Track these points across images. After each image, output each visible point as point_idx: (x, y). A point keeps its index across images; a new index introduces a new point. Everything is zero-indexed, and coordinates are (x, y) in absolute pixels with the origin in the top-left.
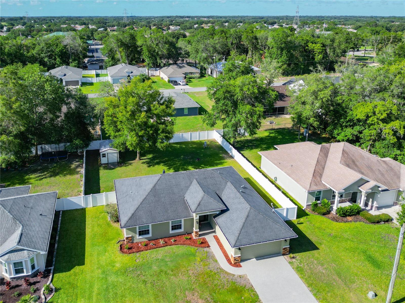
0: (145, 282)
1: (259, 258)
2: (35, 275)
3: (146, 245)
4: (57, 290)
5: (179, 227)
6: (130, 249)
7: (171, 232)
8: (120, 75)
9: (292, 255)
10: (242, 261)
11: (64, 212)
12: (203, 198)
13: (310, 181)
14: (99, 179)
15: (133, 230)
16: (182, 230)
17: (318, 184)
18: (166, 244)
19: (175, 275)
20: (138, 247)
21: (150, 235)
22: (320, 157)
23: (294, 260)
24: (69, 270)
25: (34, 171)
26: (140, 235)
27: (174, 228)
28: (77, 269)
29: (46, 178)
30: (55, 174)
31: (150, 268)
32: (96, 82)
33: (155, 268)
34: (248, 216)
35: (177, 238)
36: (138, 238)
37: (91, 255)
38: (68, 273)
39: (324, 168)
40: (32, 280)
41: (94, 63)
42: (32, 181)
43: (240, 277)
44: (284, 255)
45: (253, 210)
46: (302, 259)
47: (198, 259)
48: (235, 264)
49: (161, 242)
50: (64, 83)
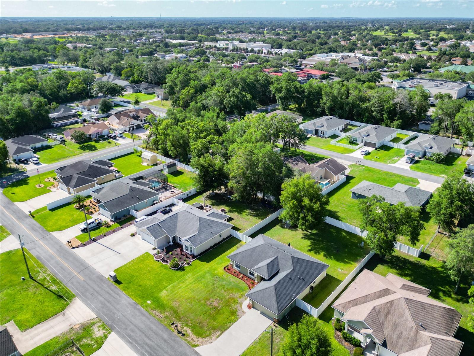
0: (214, 284)
1: (263, 313)
2: (191, 255)
3: (235, 273)
4: (191, 265)
5: (253, 275)
6: (228, 269)
7: (248, 275)
8: (416, 148)
9: (277, 325)
10: (253, 307)
11: (233, 237)
13: (343, 302)
14: (269, 230)
16: (253, 277)
17: (345, 308)
18: (242, 278)
19: (225, 291)
20: (232, 272)
21: (240, 270)
22: (373, 295)
23: (275, 327)
24: (202, 261)
25: (251, 209)
26: (236, 266)
27: (251, 274)
28: (205, 263)
29: (251, 215)
30: (255, 216)
31: (223, 281)
33: (224, 283)
34: (267, 288)
35: (248, 279)
37: (214, 262)
38: (200, 262)
39: (364, 303)
40: (188, 256)
42: (244, 214)
43: (243, 311)
44: (274, 322)
45: (273, 288)
46: (279, 330)
47: (242, 293)
48: (249, 307)
49: (241, 276)
50: (364, 143)
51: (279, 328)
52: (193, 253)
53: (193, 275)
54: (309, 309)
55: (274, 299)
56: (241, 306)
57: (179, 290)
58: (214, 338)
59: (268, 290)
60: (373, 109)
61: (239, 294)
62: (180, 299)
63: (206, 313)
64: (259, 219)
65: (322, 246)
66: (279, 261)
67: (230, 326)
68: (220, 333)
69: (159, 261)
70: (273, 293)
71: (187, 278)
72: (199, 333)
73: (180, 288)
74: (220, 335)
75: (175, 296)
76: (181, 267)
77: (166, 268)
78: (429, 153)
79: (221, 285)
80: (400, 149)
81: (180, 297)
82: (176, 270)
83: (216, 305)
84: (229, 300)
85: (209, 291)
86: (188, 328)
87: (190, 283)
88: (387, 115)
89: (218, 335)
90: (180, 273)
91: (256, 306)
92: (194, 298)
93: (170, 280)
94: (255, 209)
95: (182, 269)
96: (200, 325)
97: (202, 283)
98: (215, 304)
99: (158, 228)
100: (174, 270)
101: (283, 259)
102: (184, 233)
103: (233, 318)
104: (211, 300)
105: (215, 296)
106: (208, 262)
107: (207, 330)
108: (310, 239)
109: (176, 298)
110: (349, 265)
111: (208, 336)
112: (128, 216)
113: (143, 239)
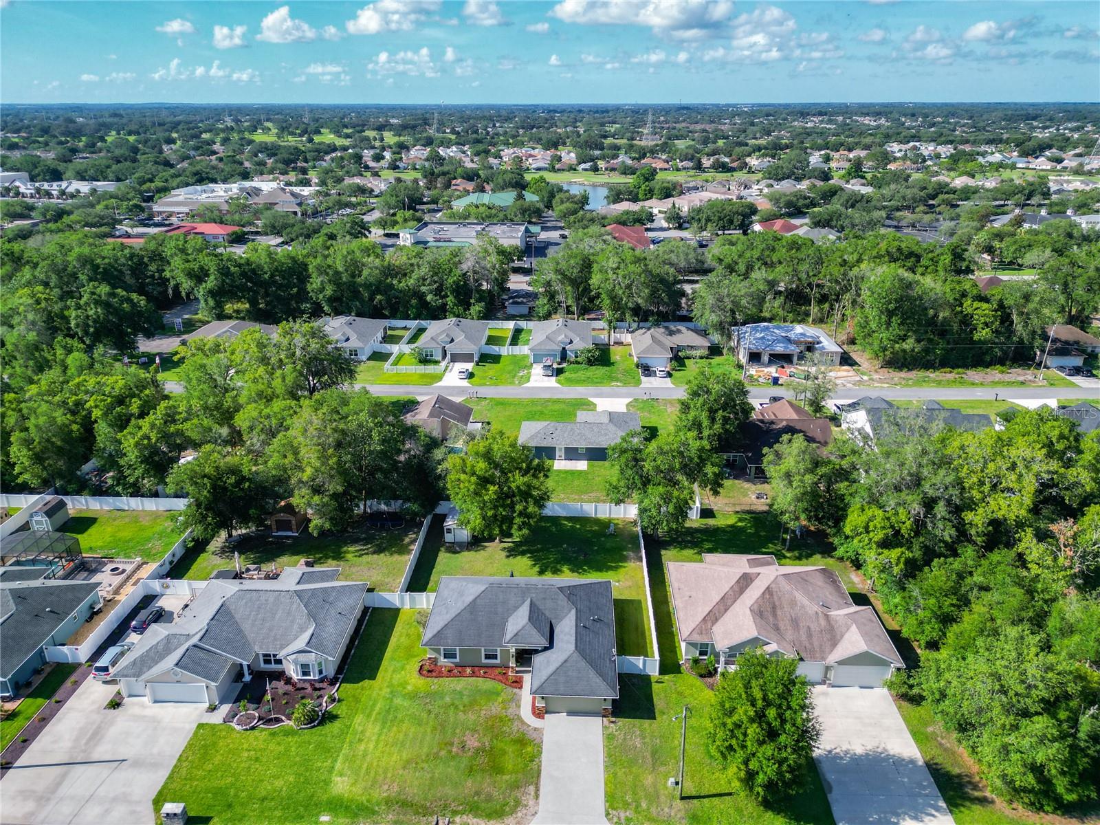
0: (430, 712)
1: (571, 713)
2: (322, 680)
3: (449, 671)
4: (340, 701)
5: (495, 657)
6: (429, 671)
7: (484, 661)
9: (613, 719)
10: (547, 713)
11: (374, 608)
12: (523, 627)
13: (694, 626)
14: (433, 567)
15: (438, 651)
16: (498, 661)
17: (705, 632)
18: (474, 675)
19: (464, 712)
20: (440, 672)
21: (457, 660)
22: (730, 592)
23: (612, 725)
24: (358, 682)
26: (445, 657)
27: (487, 657)
28: (366, 683)
29: (367, 554)
30: (380, 550)
31: (442, 698)
32: (506, 356)
33: (447, 699)
34: (565, 661)
35: (489, 671)
36: (442, 661)
37: (386, 670)
38: (356, 685)
39: (726, 610)
40: (317, 685)
41: (519, 300)
43: (535, 729)
44: (604, 716)
45: (576, 655)
46: (624, 726)
47: (500, 700)
48: (539, 714)
49: (469, 670)
50: (449, 356)
51: (622, 722)
52: (324, 674)
53: (369, 716)
54: (641, 666)
55: (592, 673)
56: (523, 723)
57: (368, 759)
58: (531, 803)
59: (568, 664)
60: (423, 289)
61: (496, 704)
62: (389, 775)
63: (471, 767)
64: (391, 554)
65: (552, 557)
66: (541, 607)
67: (539, 766)
68: (532, 789)
69: (253, 728)
70: (583, 663)
71: (360, 728)
72: (496, 812)
73: (364, 756)
74: (537, 790)
75: (372, 774)
76: (323, 715)
77: (289, 733)
78: (571, 351)
79: (447, 707)
80: (515, 356)
81: (385, 772)
82: (318, 725)
83: (476, 744)
84: (490, 723)
85: (435, 728)
86: (465, 816)
87: (380, 735)
89: (533, 793)
90: (333, 728)
91: (551, 708)
92: (419, 756)
93: (327, 751)
94: (365, 539)
95: (329, 717)
96: (482, 797)
97: (402, 721)
98: (473, 743)
100: (314, 727)
101: (544, 599)
103: (529, 749)
104: (456, 741)
105: (458, 731)
106: (373, 677)
107: (504, 799)
108: (523, 553)
109: (380, 778)
110: (622, 570)
111: (516, 806)
112: (48, 670)
113: (156, 702)
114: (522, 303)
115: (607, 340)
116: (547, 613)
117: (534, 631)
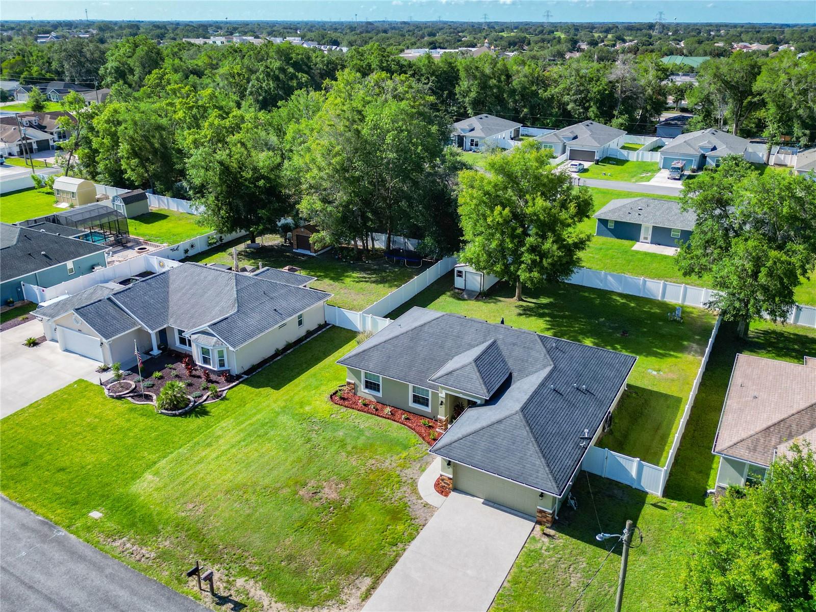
0: (309, 441)
1: (490, 502)
2: (220, 373)
3: (365, 405)
4: (224, 399)
5: (425, 402)
6: (342, 399)
7: (411, 404)
8: (682, 152)
9: (551, 531)
10: (455, 489)
11: (334, 326)
12: (463, 367)
13: (744, 436)
15: (357, 374)
16: (428, 410)
18: (392, 417)
19: (349, 454)
20: (355, 403)
21: (380, 395)
23: (546, 540)
24: (259, 387)
25: (364, 270)
26: (367, 387)
27: (417, 400)
28: (268, 390)
31: (335, 430)
32: (635, 160)
33: (341, 434)
34: (499, 422)
35: (411, 417)
36: (364, 392)
37: (296, 386)
38: (253, 389)
40: (213, 377)
41: (673, 122)
42: (348, 280)
43: (426, 505)
44: (539, 523)
45: (519, 417)
46: (564, 547)
47: (404, 454)
48: (443, 488)
49: (388, 410)
50: (568, 152)
51: (562, 539)
52: (226, 367)
53: (238, 424)
54: (634, 473)
55: (532, 449)
56: (415, 491)
57: (199, 467)
58: (353, 601)
59: (502, 426)
60: (566, 98)
61: (395, 457)
62: (206, 493)
63: (306, 523)
65: (577, 327)
66: (505, 353)
67: (398, 555)
68: (368, 581)
69: (120, 398)
70: (524, 432)
71: (220, 433)
72: (296, 594)
73: (199, 462)
74: (373, 587)
75: (187, 486)
76: (194, 407)
77: (145, 414)
79: (333, 441)
80: (645, 162)
81: (204, 489)
82: (180, 415)
83: (333, 496)
84: (371, 477)
85: (300, 460)
86: (252, 582)
87: (233, 446)
88: (598, 108)
89: (364, 589)
90: (194, 422)
91: (463, 485)
92: (255, 484)
93: (165, 444)
95: (199, 411)
96: (293, 566)
97: (270, 440)
98: (329, 493)
99: (111, 309)
100: (175, 415)
101: (514, 344)
102: (192, 317)
103: (400, 528)
104: (312, 483)
105: (324, 472)
106: (277, 387)
107: (320, 580)
108: (541, 316)
109: (192, 493)
110: (670, 360)
111: (328, 598)
112: (18, 304)
113: (66, 350)
114: (676, 124)
115: (765, 159)
116: (510, 363)
117: (476, 375)
